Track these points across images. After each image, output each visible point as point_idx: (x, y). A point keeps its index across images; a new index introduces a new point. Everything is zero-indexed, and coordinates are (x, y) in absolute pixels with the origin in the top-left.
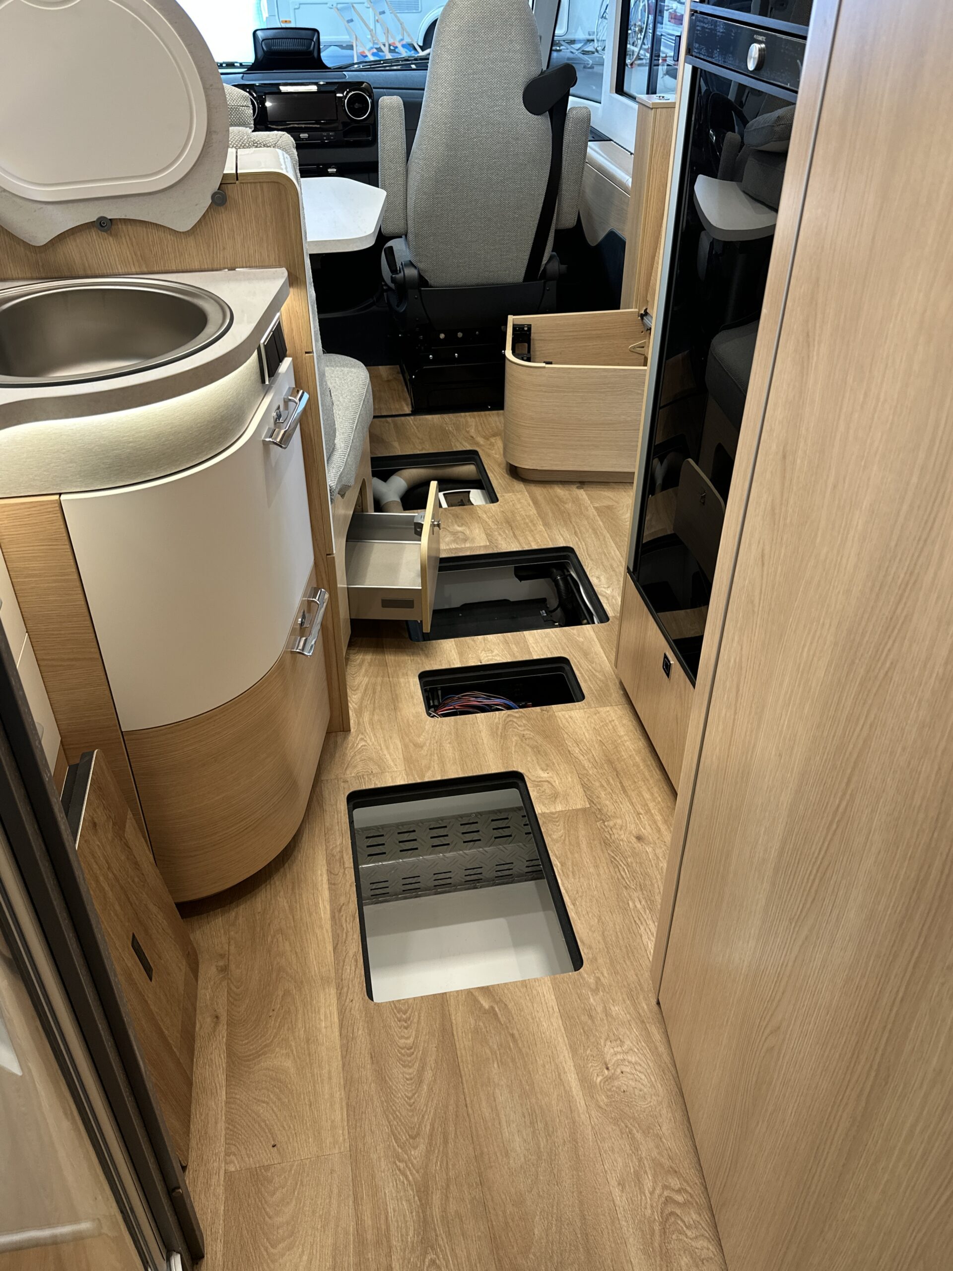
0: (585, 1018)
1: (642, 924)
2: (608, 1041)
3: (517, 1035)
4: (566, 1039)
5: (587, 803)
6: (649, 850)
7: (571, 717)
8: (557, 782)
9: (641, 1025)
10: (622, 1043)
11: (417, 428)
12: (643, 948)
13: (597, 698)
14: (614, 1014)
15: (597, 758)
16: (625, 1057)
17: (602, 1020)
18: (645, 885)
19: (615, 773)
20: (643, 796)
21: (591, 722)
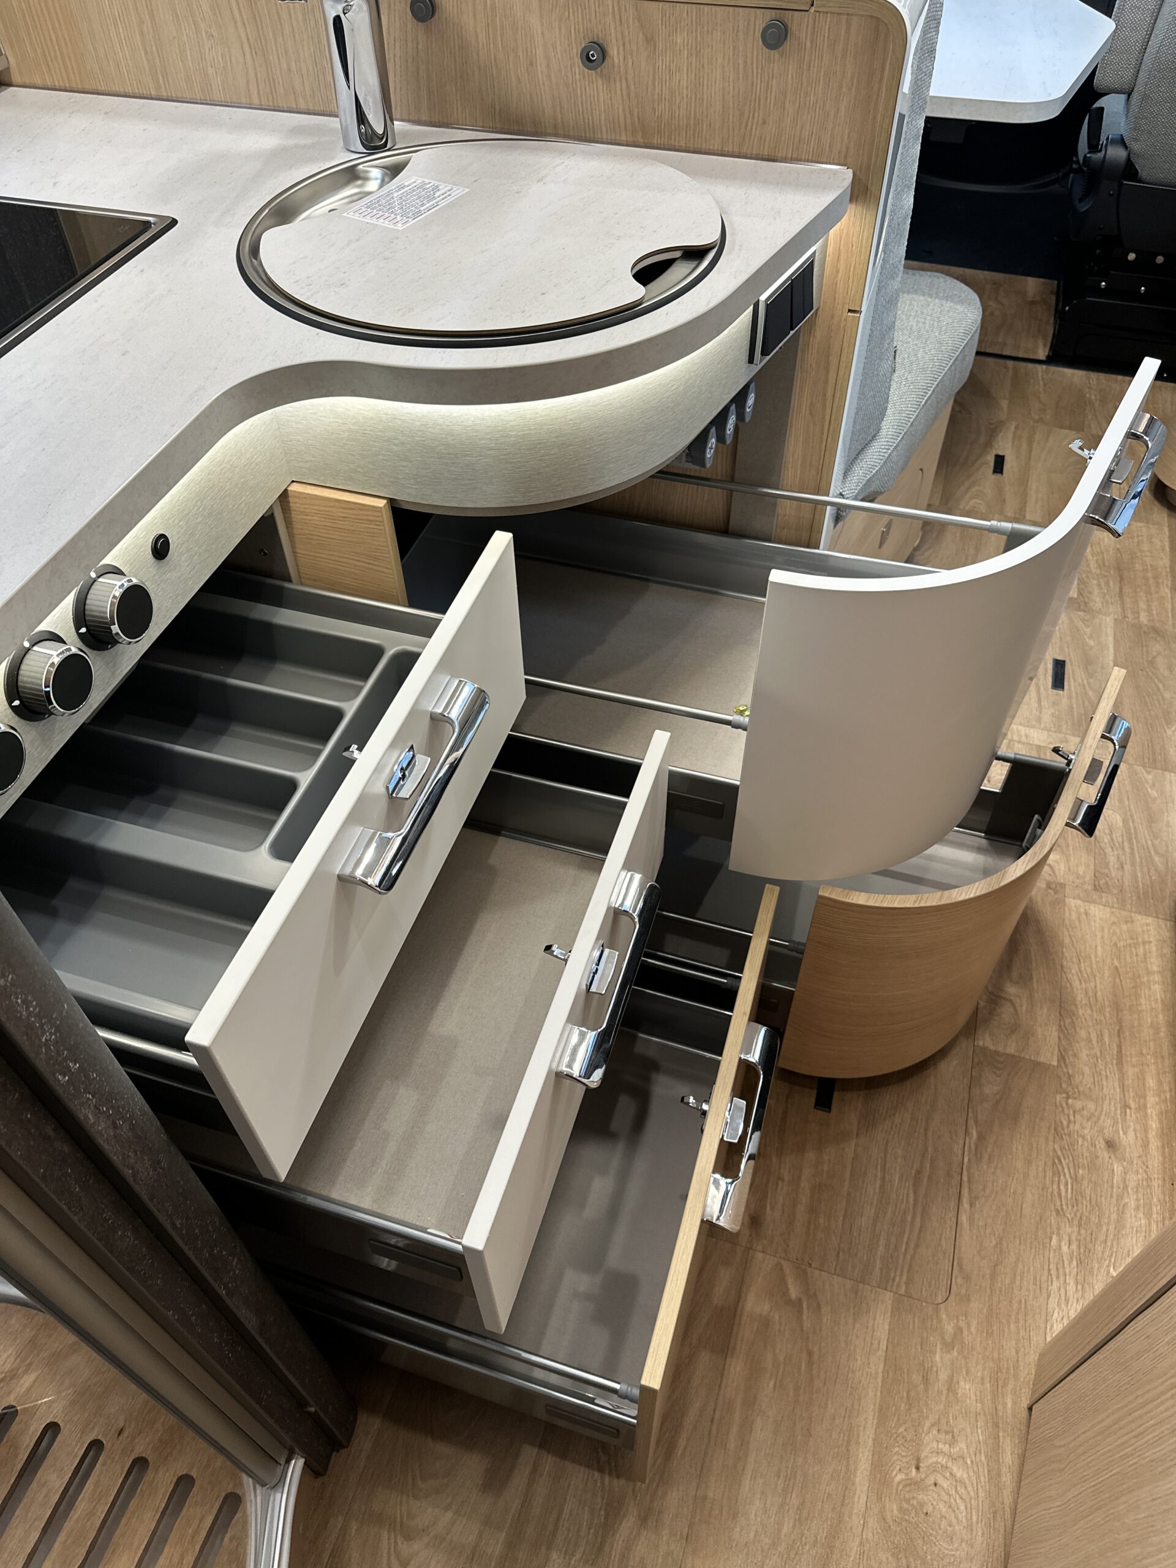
0: (916, 1378)
1: (1058, 1277)
2: (936, 1428)
3: (816, 1357)
4: (879, 1394)
5: (1055, 1058)
6: (1118, 1168)
7: (1086, 914)
8: (1024, 1008)
9: (991, 1429)
10: (953, 1442)
11: (1045, 385)
12: (1043, 1317)
13: (1139, 897)
14: (960, 1391)
15: (1099, 994)
16: (950, 1464)
17: (940, 1393)
18: (1089, 1220)
19: (1118, 1028)
20: (1144, 1079)
21: (1114, 933)
